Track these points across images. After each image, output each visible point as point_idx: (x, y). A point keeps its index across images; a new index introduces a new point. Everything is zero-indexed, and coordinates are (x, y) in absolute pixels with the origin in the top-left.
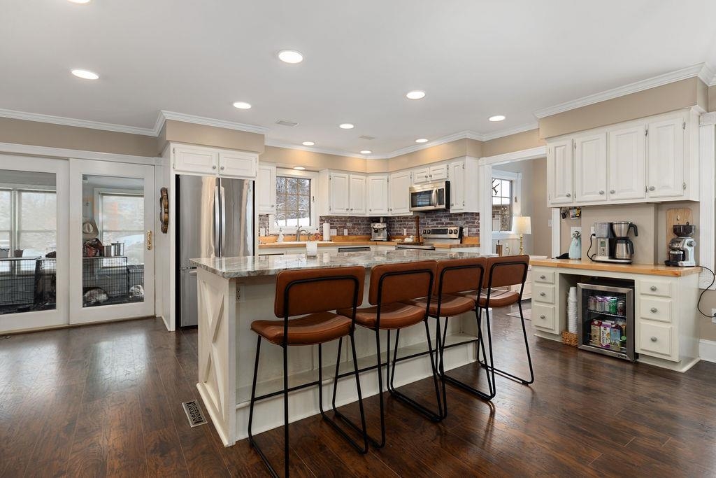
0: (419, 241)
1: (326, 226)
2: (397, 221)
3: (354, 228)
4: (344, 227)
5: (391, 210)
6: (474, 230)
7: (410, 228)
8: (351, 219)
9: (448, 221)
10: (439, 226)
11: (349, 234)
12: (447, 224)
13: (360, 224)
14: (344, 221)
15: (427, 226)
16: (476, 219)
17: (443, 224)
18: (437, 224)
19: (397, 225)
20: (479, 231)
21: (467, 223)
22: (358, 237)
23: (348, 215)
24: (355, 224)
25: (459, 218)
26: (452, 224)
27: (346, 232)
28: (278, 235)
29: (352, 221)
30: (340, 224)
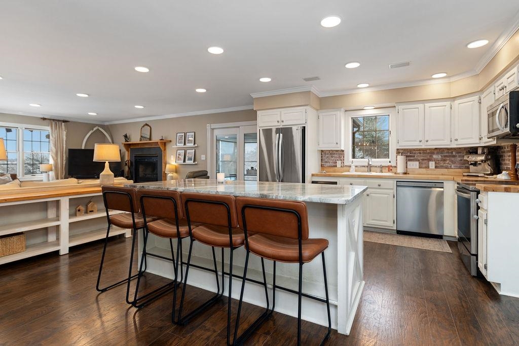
1: (400, 159)
3: (445, 160)
8: (439, 150)
11: (436, 167)
13: (454, 156)
14: (429, 153)
23: (423, 147)
24: (445, 156)
27: (432, 164)
28: (350, 167)
29: (442, 153)
30: (423, 156)
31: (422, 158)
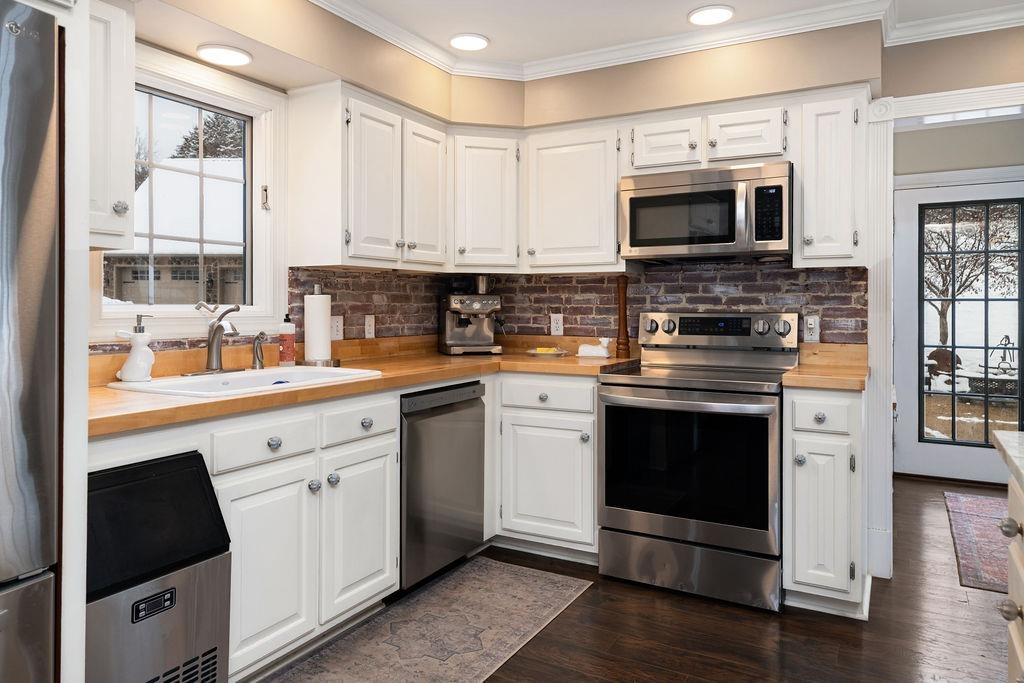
1: (317, 305)
3: (393, 311)
4: (366, 310)
5: (531, 253)
6: (850, 323)
7: (576, 311)
8: (385, 277)
9: (735, 292)
10: (702, 308)
11: (378, 333)
12: (733, 301)
14: (365, 287)
15: (648, 306)
16: (853, 288)
17: (715, 301)
18: (690, 300)
20: (865, 325)
21: (819, 300)
22: (404, 340)
24: (394, 297)
27: (370, 325)
28: (126, 348)
29: (388, 289)
30: (355, 298)
31: (351, 303)
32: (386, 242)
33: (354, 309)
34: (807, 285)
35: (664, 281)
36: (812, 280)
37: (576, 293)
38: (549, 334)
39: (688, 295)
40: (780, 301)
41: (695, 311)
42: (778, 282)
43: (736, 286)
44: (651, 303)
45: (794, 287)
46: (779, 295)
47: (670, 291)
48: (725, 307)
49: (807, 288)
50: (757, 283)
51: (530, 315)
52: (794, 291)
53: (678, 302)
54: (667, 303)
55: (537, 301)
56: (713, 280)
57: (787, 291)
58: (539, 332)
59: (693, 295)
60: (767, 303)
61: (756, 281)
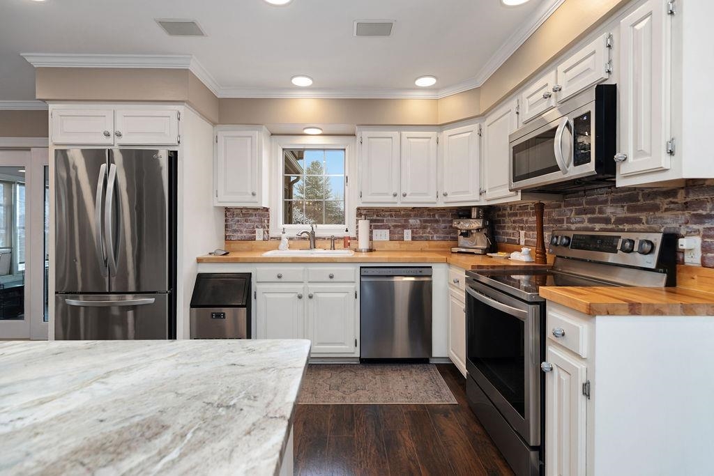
0: (544, 259)
1: (363, 225)
2: (510, 215)
3: (425, 228)
4: (404, 227)
7: (529, 229)
8: (417, 211)
9: (622, 212)
10: (598, 226)
11: (413, 239)
12: (620, 221)
13: (437, 221)
14: (403, 216)
15: (565, 225)
17: (607, 221)
18: (591, 221)
19: (508, 222)
21: (700, 219)
24: (426, 221)
25: (663, 202)
26: (639, 221)
27: (408, 234)
28: (280, 239)
29: (421, 216)
30: (395, 221)
31: (394, 224)
32: (387, 194)
33: (395, 226)
34: (686, 203)
35: (575, 205)
36: (691, 197)
37: (530, 216)
38: (519, 244)
39: (589, 216)
40: (659, 221)
41: (593, 230)
42: (658, 201)
43: (623, 207)
44: (567, 223)
45: (672, 206)
46: (658, 214)
47: (579, 213)
48: (614, 226)
49: (686, 206)
50: (639, 203)
51: (511, 231)
52: (672, 209)
53: (582, 222)
54: (576, 223)
55: (514, 222)
56: (605, 202)
57: (667, 210)
58: (513, 242)
59: (592, 216)
60: (647, 223)
61: (639, 201)
